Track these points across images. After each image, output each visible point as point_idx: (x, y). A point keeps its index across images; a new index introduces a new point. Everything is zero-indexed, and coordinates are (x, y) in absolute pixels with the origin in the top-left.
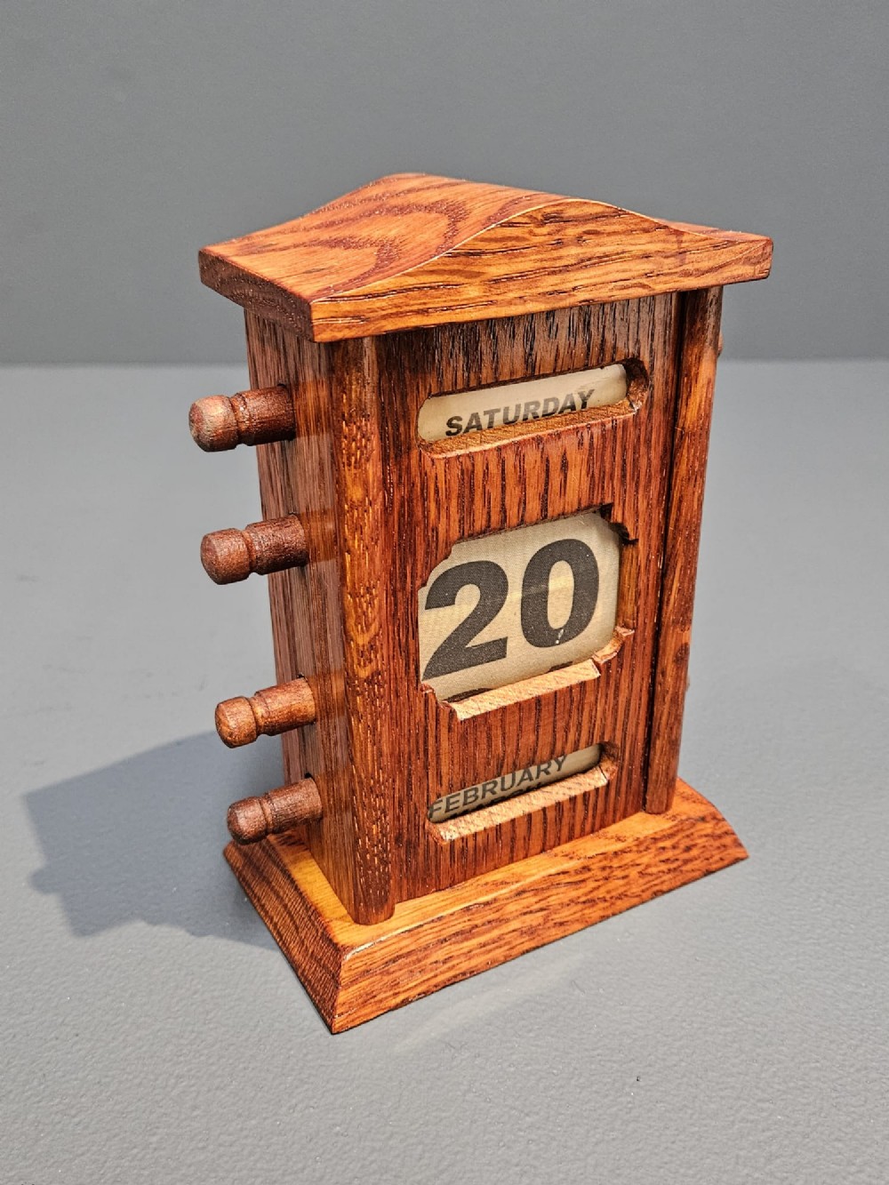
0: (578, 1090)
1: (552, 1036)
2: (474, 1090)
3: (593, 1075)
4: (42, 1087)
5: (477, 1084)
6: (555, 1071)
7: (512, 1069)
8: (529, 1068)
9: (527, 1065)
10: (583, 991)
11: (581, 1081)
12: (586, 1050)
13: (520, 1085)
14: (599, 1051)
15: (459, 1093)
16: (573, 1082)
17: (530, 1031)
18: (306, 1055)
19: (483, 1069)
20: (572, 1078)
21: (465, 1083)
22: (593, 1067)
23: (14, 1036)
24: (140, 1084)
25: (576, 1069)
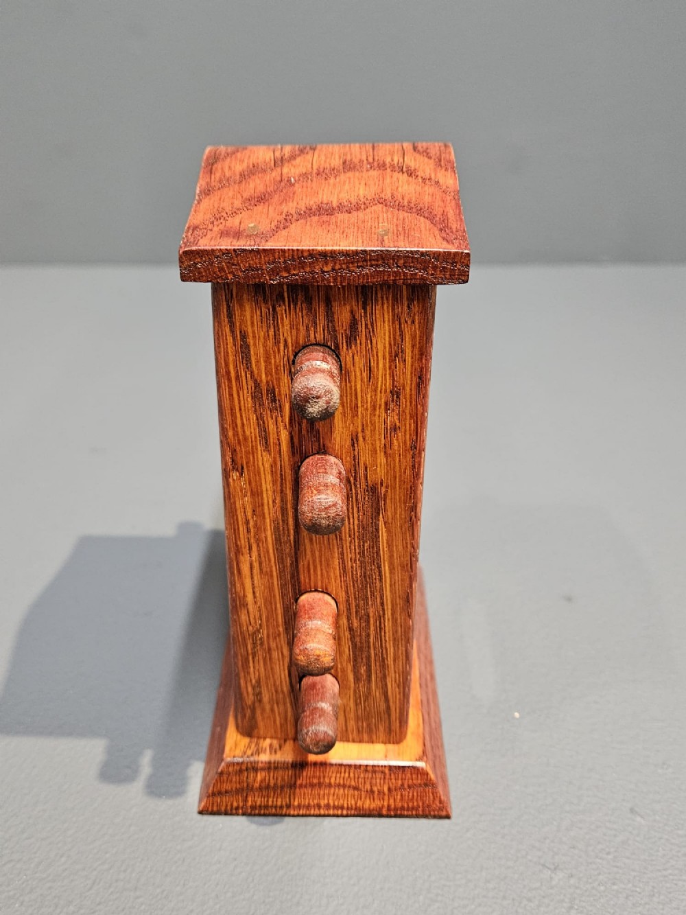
0: (661, 907)
1: (628, 858)
2: (576, 907)
3: (670, 893)
4: (218, 906)
5: (577, 902)
6: (638, 889)
7: (602, 888)
8: (615, 887)
9: (614, 884)
10: (642, 817)
11: (662, 897)
12: (659, 870)
13: (612, 902)
14: (670, 871)
15: (563, 910)
16: (655, 899)
17: (608, 853)
18: (429, 876)
19: (577, 888)
20: (654, 895)
21: (567, 900)
22: (668, 885)
23: (184, 860)
24: (298, 904)
25: (653, 887)
